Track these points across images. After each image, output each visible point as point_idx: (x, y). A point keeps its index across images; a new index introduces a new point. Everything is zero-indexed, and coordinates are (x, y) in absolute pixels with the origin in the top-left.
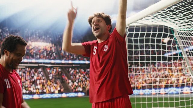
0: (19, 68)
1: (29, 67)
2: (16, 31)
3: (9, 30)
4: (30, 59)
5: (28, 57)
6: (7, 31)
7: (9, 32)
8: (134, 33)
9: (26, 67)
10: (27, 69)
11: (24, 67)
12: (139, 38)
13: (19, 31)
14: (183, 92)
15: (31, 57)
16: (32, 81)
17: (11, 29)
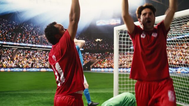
0: (38, 51)
1: (45, 50)
2: (38, 27)
3: (33, 25)
4: (45, 45)
5: (44, 44)
6: (32, 26)
7: (33, 27)
8: (123, 34)
9: (43, 50)
10: (44, 52)
11: (42, 50)
12: (126, 38)
13: (40, 27)
14: (177, 71)
15: (46, 44)
16: (46, 59)
17: (34, 25)
